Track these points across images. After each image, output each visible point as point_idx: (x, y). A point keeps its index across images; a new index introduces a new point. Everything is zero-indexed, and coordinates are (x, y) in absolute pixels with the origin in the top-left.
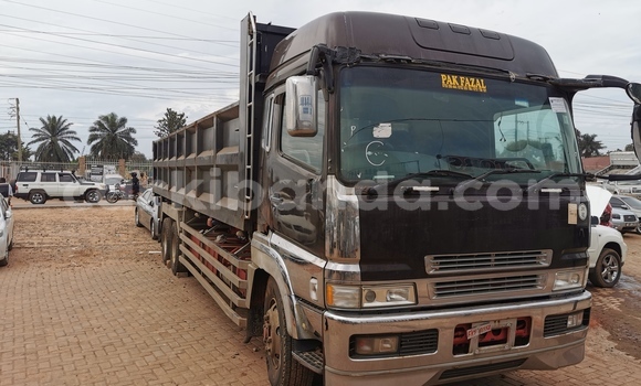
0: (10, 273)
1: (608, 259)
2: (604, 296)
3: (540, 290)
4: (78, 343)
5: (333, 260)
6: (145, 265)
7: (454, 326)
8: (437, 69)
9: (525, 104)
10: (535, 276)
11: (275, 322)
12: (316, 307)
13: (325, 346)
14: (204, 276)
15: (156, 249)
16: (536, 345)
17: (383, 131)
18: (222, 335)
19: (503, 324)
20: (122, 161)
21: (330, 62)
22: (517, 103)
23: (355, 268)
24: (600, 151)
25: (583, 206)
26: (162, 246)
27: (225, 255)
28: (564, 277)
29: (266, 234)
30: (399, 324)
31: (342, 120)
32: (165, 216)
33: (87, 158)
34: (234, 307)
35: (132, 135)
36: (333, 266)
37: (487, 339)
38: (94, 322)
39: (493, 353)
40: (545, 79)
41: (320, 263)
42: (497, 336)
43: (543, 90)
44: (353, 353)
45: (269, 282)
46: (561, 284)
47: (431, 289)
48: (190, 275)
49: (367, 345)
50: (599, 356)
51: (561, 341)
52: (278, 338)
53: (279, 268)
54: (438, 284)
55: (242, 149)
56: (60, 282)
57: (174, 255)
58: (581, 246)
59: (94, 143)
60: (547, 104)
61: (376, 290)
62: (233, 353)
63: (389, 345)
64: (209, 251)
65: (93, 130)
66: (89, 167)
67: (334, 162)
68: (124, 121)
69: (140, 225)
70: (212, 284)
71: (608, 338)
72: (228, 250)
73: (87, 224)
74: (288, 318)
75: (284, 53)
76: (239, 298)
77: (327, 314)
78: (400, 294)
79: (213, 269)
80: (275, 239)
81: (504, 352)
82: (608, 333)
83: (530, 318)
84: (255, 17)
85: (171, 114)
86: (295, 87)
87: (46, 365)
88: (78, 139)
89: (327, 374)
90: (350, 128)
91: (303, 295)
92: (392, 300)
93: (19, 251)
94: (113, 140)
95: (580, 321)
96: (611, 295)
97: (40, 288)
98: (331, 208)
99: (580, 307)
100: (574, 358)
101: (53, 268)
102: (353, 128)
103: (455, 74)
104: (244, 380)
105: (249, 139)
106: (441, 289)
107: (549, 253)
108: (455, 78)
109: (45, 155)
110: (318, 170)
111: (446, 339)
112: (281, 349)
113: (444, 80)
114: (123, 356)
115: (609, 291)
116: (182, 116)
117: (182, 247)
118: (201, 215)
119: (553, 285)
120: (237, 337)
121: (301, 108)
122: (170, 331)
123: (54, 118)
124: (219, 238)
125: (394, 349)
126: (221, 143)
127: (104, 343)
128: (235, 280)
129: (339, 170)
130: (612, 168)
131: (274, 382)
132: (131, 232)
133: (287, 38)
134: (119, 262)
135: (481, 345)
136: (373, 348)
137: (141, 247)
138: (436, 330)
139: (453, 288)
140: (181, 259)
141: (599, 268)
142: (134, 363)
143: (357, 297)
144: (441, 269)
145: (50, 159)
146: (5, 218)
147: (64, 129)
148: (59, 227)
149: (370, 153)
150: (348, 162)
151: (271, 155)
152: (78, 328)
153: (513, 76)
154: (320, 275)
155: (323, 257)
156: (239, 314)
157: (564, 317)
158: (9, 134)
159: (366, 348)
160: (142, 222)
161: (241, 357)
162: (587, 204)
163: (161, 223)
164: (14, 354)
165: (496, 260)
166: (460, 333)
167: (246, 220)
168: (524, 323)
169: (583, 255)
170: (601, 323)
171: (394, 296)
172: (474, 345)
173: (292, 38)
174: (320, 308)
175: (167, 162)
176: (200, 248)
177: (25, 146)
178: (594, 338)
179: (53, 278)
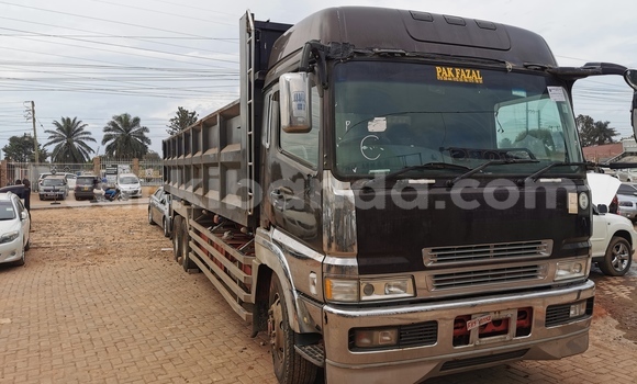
0: (26, 273)
1: (618, 247)
2: (614, 285)
3: (541, 280)
4: (91, 340)
5: (331, 255)
6: (158, 262)
7: (454, 316)
8: (431, 62)
9: (523, 94)
10: (536, 266)
11: (278, 317)
12: (316, 301)
13: (325, 339)
14: (213, 272)
15: (169, 246)
16: (538, 335)
17: (378, 125)
18: (230, 330)
19: (503, 315)
20: (136, 161)
21: (323, 58)
22: (514, 93)
23: (353, 262)
24: (613, 138)
25: (583, 195)
26: (174, 243)
27: (231, 251)
28: (566, 266)
29: (268, 229)
30: (402, 316)
31: (337, 115)
32: (175, 214)
33: (102, 158)
34: (241, 303)
35: (146, 134)
36: (331, 260)
37: (488, 329)
38: (106, 319)
39: (494, 344)
40: (543, 68)
41: (319, 258)
42: (498, 326)
43: (541, 79)
44: (353, 345)
45: (273, 277)
46: (562, 274)
47: (430, 281)
48: (200, 271)
49: (367, 337)
50: (606, 345)
51: (564, 331)
52: (282, 332)
53: (280, 263)
54: (436, 276)
55: (244, 147)
56: (74, 280)
57: (184, 252)
58: (583, 235)
59: (109, 143)
60: (546, 94)
61: (374, 283)
62: (241, 348)
63: (389, 337)
64: (217, 248)
65: (107, 130)
66: (104, 166)
67: (329, 157)
68: (137, 120)
69: (153, 223)
70: (220, 280)
71: (617, 327)
72: (234, 246)
73: (102, 223)
74: (290, 313)
75: (282, 50)
76: (245, 294)
77: (326, 307)
78: (399, 286)
79: (221, 266)
80: (276, 234)
81: (505, 342)
82: (616, 322)
83: (531, 309)
84: (253, 15)
85: (182, 112)
86: (288, 84)
87: (59, 361)
88: (94, 140)
89: (328, 367)
90: (345, 123)
91: (303, 289)
92: (391, 292)
93: (36, 251)
94: (127, 141)
95: (583, 311)
96: (621, 283)
97: (55, 286)
98: (327, 203)
99: (584, 296)
100: (578, 347)
101: (68, 267)
102: (348, 123)
103: (450, 66)
104: (250, 374)
105: (250, 136)
106: (440, 281)
107: (549, 243)
108: (450, 70)
109: (61, 156)
110: (315, 164)
111: (446, 331)
112: (285, 344)
113: (438, 72)
114: (133, 352)
115: (620, 279)
116: (193, 114)
117: (191, 244)
118: (209, 212)
119: (554, 275)
120: (245, 331)
121: (294, 104)
122: (180, 327)
123: (68, 119)
124: (226, 234)
125: (394, 342)
126: (225, 141)
127: (116, 339)
128: (241, 275)
129: (335, 165)
130: (624, 155)
131: (279, 375)
132: (144, 230)
133: (285, 34)
134: (132, 260)
135: (481, 336)
136: (372, 341)
137: (154, 245)
138: (435, 322)
139: (452, 280)
140: (191, 255)
141: (609, 257)
142: (144, 358)
143: (355, 290)
144: (439, 261)
145: (65, 160)
146: (21, 219)
147: (79, 130)
148: (75, 227)
149: (365, 147)
150: (343, 157)
151: (271, 152)
152: (91, 325)
153: (509, 66)
154: (319, 269)
155: (321, 251)
156: (246, 309)
157: (566, 307)
158: (25, 136)
159: (366, 341)
160: (156, 220)
161: (249, 351)
162: (588, 193)
163: (172, 220)
164: (28, 352)
165: (495, 251)
166: (460, 325)
167: (249, 216)
168: (525, 313)
169: (585, 244)
170: (610, 312)
171: (392, 289)
172: (474, 336)
173: (290, 34)
174: (320, 302)
175: (176, 160)
176: (209, 244)
177: (41, 148)
178: (602, 327)
179: (67, 277)
